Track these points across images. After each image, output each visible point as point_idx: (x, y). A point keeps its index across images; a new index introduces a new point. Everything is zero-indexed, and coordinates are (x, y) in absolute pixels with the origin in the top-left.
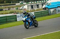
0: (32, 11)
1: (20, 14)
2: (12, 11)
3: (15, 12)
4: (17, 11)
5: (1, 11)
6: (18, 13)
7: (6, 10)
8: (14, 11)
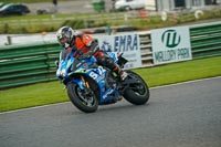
0: (179, 23)
1: (113, 36)
2: (72, 19)
3: (91, 24)
4: (99, 18)
5: (19, 14)
6: (103, 32)
7: (41, 12)
8: (85, 18)
